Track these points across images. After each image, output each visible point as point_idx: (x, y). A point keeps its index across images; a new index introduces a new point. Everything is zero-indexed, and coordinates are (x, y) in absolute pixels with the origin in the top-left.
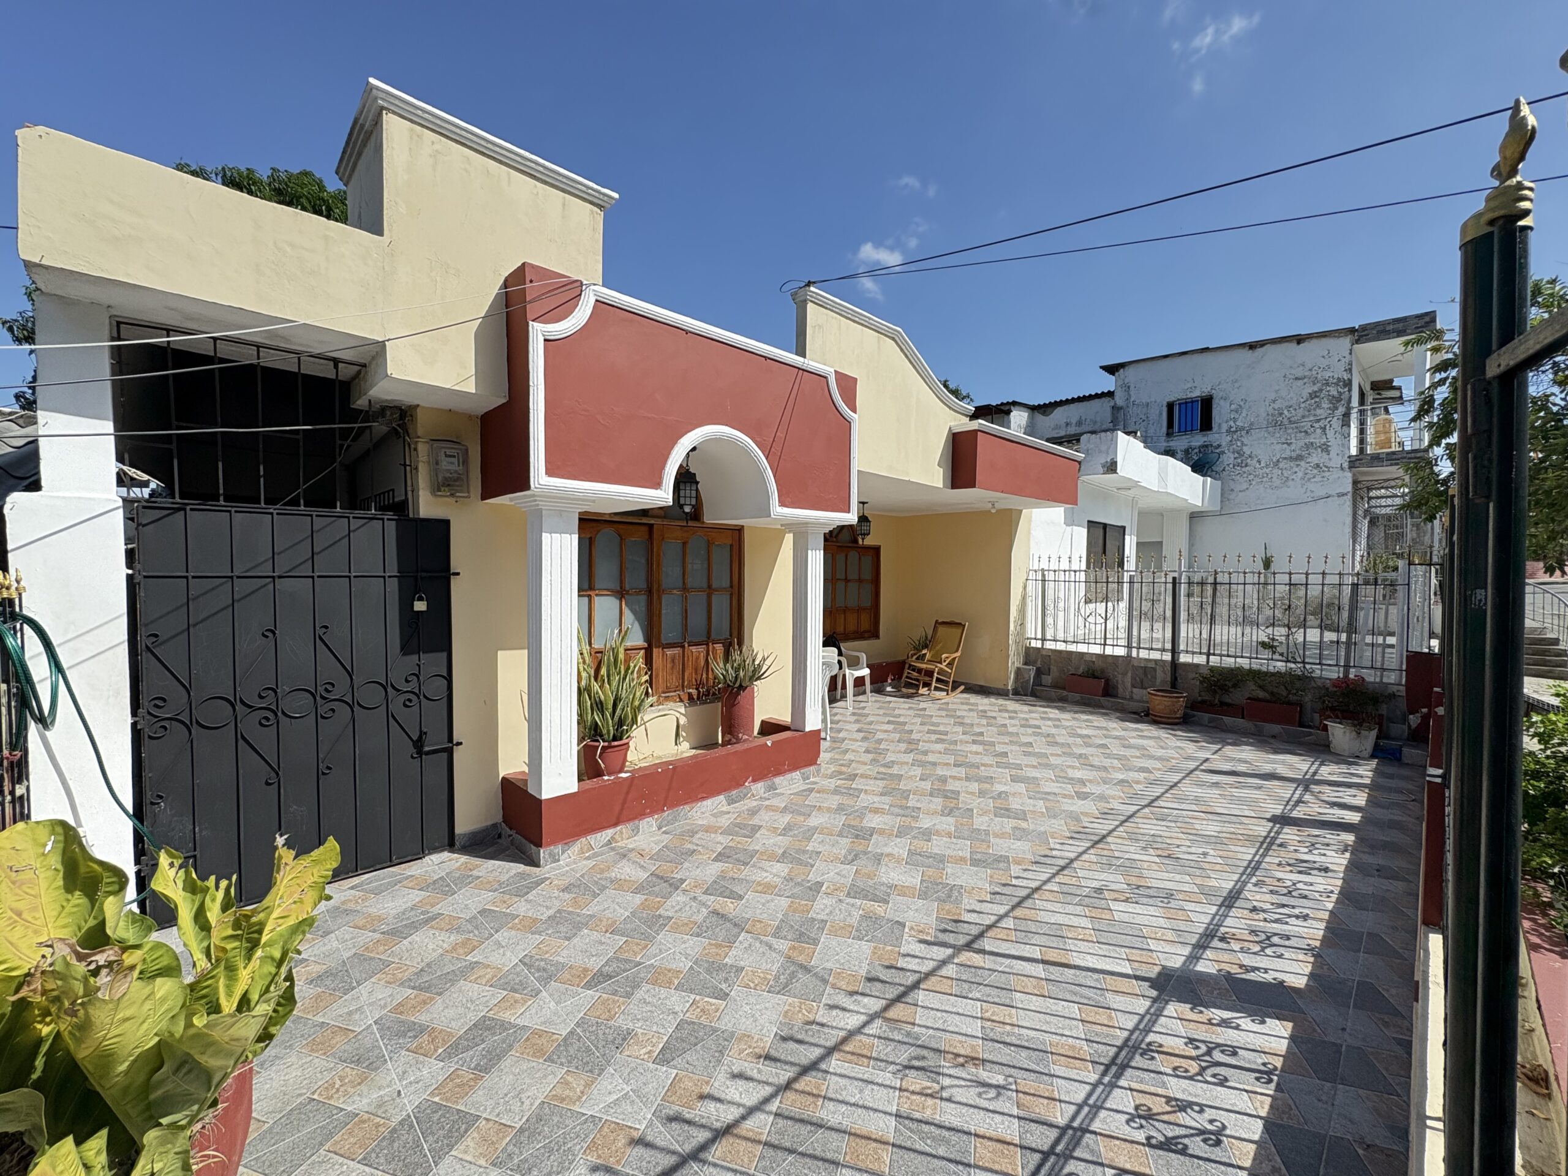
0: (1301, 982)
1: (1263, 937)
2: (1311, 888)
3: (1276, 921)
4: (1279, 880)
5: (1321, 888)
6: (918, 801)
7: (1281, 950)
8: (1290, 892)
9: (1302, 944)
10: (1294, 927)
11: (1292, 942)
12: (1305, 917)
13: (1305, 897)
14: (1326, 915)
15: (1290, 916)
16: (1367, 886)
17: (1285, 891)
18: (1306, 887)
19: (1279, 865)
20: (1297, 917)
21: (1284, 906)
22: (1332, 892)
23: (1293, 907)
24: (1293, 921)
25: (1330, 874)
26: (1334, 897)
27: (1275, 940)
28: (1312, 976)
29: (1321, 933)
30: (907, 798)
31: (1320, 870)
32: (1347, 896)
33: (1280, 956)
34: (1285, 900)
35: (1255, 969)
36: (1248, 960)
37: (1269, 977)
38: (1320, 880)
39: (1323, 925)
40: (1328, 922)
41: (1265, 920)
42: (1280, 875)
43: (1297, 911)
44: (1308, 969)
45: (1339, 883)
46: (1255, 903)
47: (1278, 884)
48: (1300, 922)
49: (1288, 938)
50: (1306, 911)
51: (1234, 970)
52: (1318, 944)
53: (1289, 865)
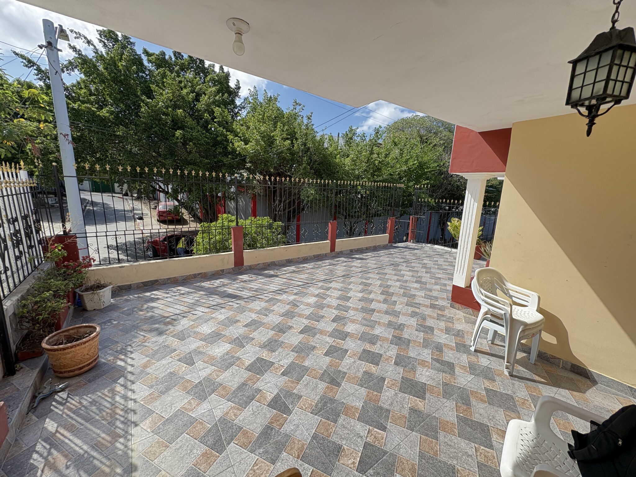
6: (399, 291)
30: (404, 293)
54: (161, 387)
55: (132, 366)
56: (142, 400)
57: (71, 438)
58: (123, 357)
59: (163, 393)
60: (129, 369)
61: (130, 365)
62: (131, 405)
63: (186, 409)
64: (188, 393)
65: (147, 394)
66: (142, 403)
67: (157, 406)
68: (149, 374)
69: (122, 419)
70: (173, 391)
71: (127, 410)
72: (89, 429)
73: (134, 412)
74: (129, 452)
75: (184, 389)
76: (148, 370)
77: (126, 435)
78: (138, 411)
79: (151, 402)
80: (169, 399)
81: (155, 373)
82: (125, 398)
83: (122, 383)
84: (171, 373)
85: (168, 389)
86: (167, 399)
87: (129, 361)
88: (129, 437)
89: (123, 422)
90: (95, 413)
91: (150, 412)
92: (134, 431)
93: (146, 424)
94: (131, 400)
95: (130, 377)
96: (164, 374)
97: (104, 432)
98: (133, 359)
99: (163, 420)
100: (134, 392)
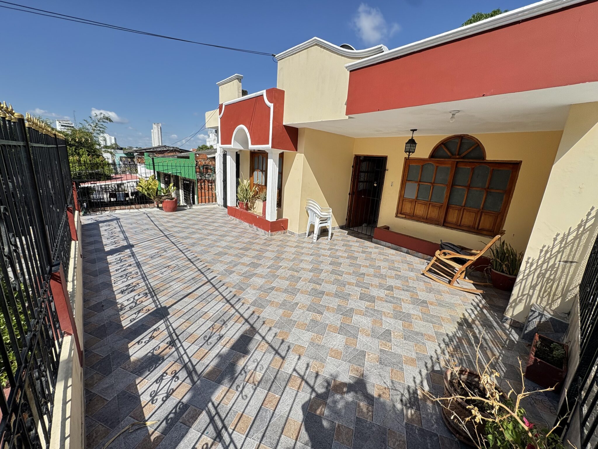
0: (108, 257)
1: (123, 261)
2: (121, 281)
3: (123, 265)
4: (133, 278)
5: (119, 282)
7: (116, 260)
8: (126, 276)
9: (113, 264)
10: (118, 267)
11: (115, 263)
12: (117, 270)
13: (121, 276)
14: (112, 274)
15: (120, 269)
16: (105, 293)
17: (128, 275)
18: (123, 280)
19: (138, 284)
20: (118, 269)
21: (124, 270)
22: (115, 283)
23: (122, 271)
24: (119, 268)
25: (119, 291)
26: (113, 282)
27: (119, 262)
28: (107, 259)
29: (110, 269)
31: (124, 291)
32: (109, 285)
33: (116, 259)
34: (125, 272)
35: (119, 254)
36: (121, 255)
37: (115, 255)
38: (121, 286)
39: (111, 271)
40: (110, 273)
41: (125, 264)
42: (134, 280)
43: (120, 271)
44: (108, 260)
45: (114, 289)
46: (131, 267)
47: (132, 276)
48: (117, 268)
49: (117, 263)
50: (117, 272)
51: (122, 253)
52: (109, 266)
53: (135, 286)
54: (419, 338)
55: (420, 373)
56: (436, 342)
57: (482, 361)
58: (419, 392)
59: (422, 335)
60: (424, 372)
61: (421, 375)
62: (443, 346)
63: (421, 319)
64: (411, 322)
65: (430, 342)
66: (436, 341)
67: (431, 332)
68: (417, 353)
69: (452, 343)
70: (416, 330)
71: (447, 345)
72: (472, 356)
73: (444, 340)
74: (457, 328)
75: (410, 325)
76: (414, 356)
77: (455, 335)
78: (442, 338)
79: (432, 336)
80: (422, 329)
81: (413, 349)
82: (443, 352)
83: (438, 365)
84: (405, 339)
85: (417, 334)
86: (423, 330)
87: (418, 381)
88: (454, 333)
89: (453, 341)
90: (465, 362)
91: (436, 333)
92: (451, 334)
93: (443, 331)
94: (441, 348)
95: (429, 365)
96: (409, 342)
97: (464, 347)
98: (414, 378)
99: (434, 325)
100: (436, 350)
